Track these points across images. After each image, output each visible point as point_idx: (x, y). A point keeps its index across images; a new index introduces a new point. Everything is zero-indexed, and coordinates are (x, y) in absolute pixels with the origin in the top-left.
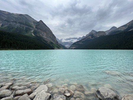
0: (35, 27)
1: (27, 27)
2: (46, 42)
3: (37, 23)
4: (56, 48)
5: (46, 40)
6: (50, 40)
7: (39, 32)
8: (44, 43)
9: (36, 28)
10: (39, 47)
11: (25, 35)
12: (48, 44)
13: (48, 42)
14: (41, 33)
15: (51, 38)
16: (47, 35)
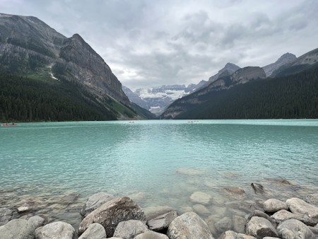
0: (58, 55)
1: (34, 53)
2: (93, 97)
3: (65, 43)
4: (122, 116)
5: (92, 92)
6: (103, 93)
7: (70, 70)
8: (86, 101)
9: (62, 56)
10: (70, 112)
11: (29, 76)
12: (99, 104)
13: (98, 97)
14: (78, 73)
15: (107, 87)
16: (94, 77)
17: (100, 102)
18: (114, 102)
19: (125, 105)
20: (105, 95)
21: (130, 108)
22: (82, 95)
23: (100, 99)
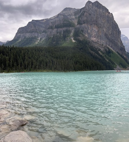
0: (76, 24)
2: (96, 51)
3: (81, 11)
4: (118, 67)
5: (96, 46)
6: (105, 45)
7: (83, 31)
8: (91, 55)
10: (81, 65)
11: (63, 45)
12: (101, 56)
13: (100, 50)
14: (88, 32)
15: (108, 38)
16: (98, 31)
17: (101, 54)
18: (112, 52)
19: (121, 56)
20: (106, 46)
21: (124, 58)
22: (90, 50)
23: (102, 52)
